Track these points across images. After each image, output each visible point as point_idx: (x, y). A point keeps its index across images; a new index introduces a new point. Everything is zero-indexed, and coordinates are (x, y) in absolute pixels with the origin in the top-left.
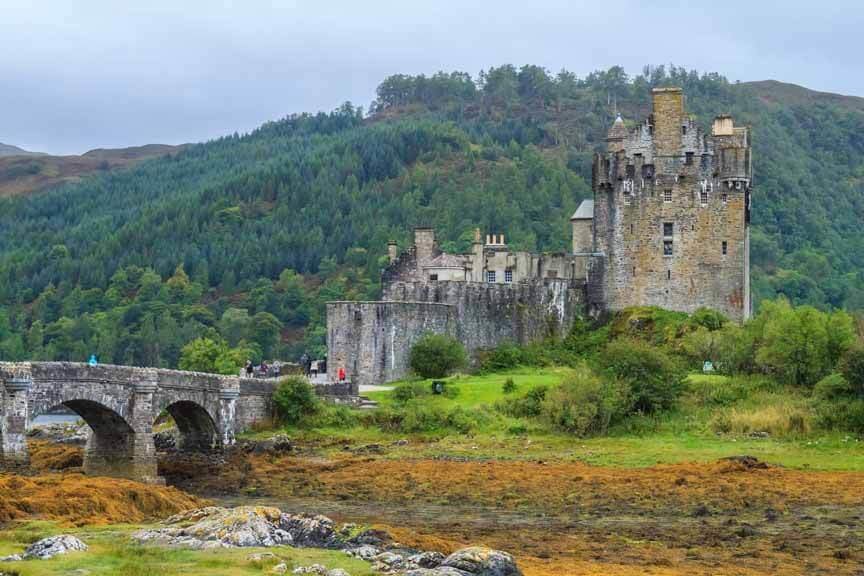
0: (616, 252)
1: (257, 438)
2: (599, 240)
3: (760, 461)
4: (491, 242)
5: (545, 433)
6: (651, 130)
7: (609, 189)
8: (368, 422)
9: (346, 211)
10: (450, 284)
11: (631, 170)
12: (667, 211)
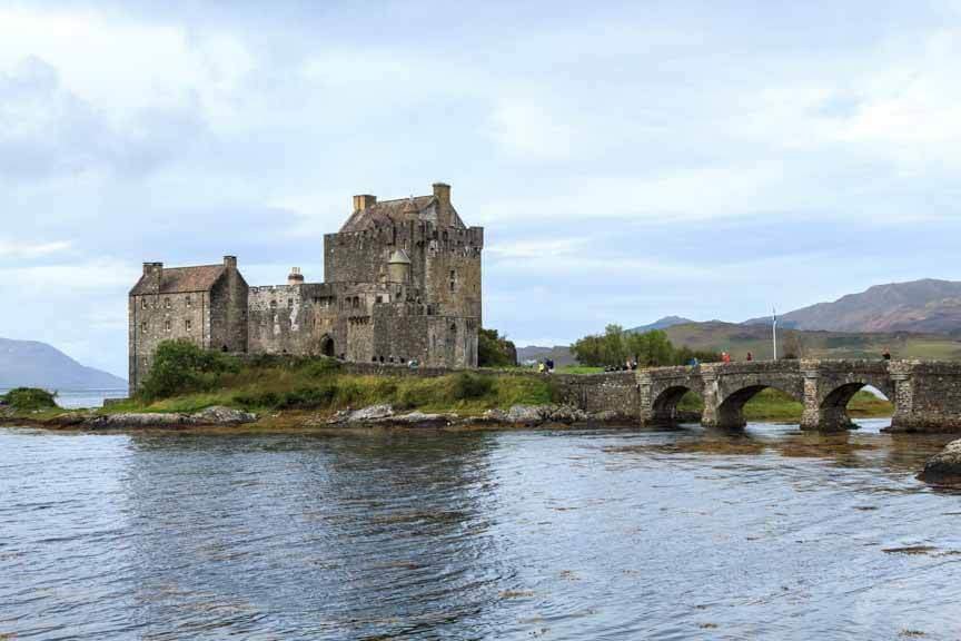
0: (426, 287)
6: (437, 208)
7: (422, 245)
11: (435, 234)
12: (452, 263)
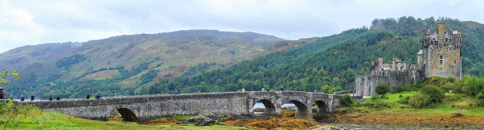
0: (428, 63)
1: (337, 109)
2: (424, 60)
3: (462, 114)
4: (397, 60)
5: (409, 108)
6: (437, 33)
7: (426, 47)
8: (365, 105)
9: (364, 53)
10: (386, 71)
11: (432, 42)
12: (441, 53)
